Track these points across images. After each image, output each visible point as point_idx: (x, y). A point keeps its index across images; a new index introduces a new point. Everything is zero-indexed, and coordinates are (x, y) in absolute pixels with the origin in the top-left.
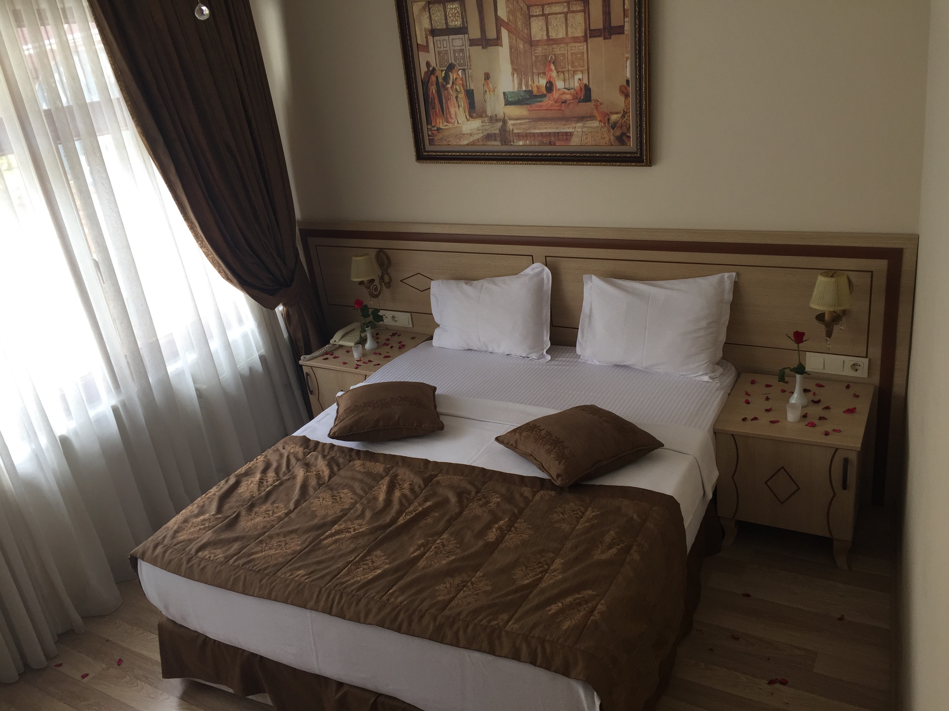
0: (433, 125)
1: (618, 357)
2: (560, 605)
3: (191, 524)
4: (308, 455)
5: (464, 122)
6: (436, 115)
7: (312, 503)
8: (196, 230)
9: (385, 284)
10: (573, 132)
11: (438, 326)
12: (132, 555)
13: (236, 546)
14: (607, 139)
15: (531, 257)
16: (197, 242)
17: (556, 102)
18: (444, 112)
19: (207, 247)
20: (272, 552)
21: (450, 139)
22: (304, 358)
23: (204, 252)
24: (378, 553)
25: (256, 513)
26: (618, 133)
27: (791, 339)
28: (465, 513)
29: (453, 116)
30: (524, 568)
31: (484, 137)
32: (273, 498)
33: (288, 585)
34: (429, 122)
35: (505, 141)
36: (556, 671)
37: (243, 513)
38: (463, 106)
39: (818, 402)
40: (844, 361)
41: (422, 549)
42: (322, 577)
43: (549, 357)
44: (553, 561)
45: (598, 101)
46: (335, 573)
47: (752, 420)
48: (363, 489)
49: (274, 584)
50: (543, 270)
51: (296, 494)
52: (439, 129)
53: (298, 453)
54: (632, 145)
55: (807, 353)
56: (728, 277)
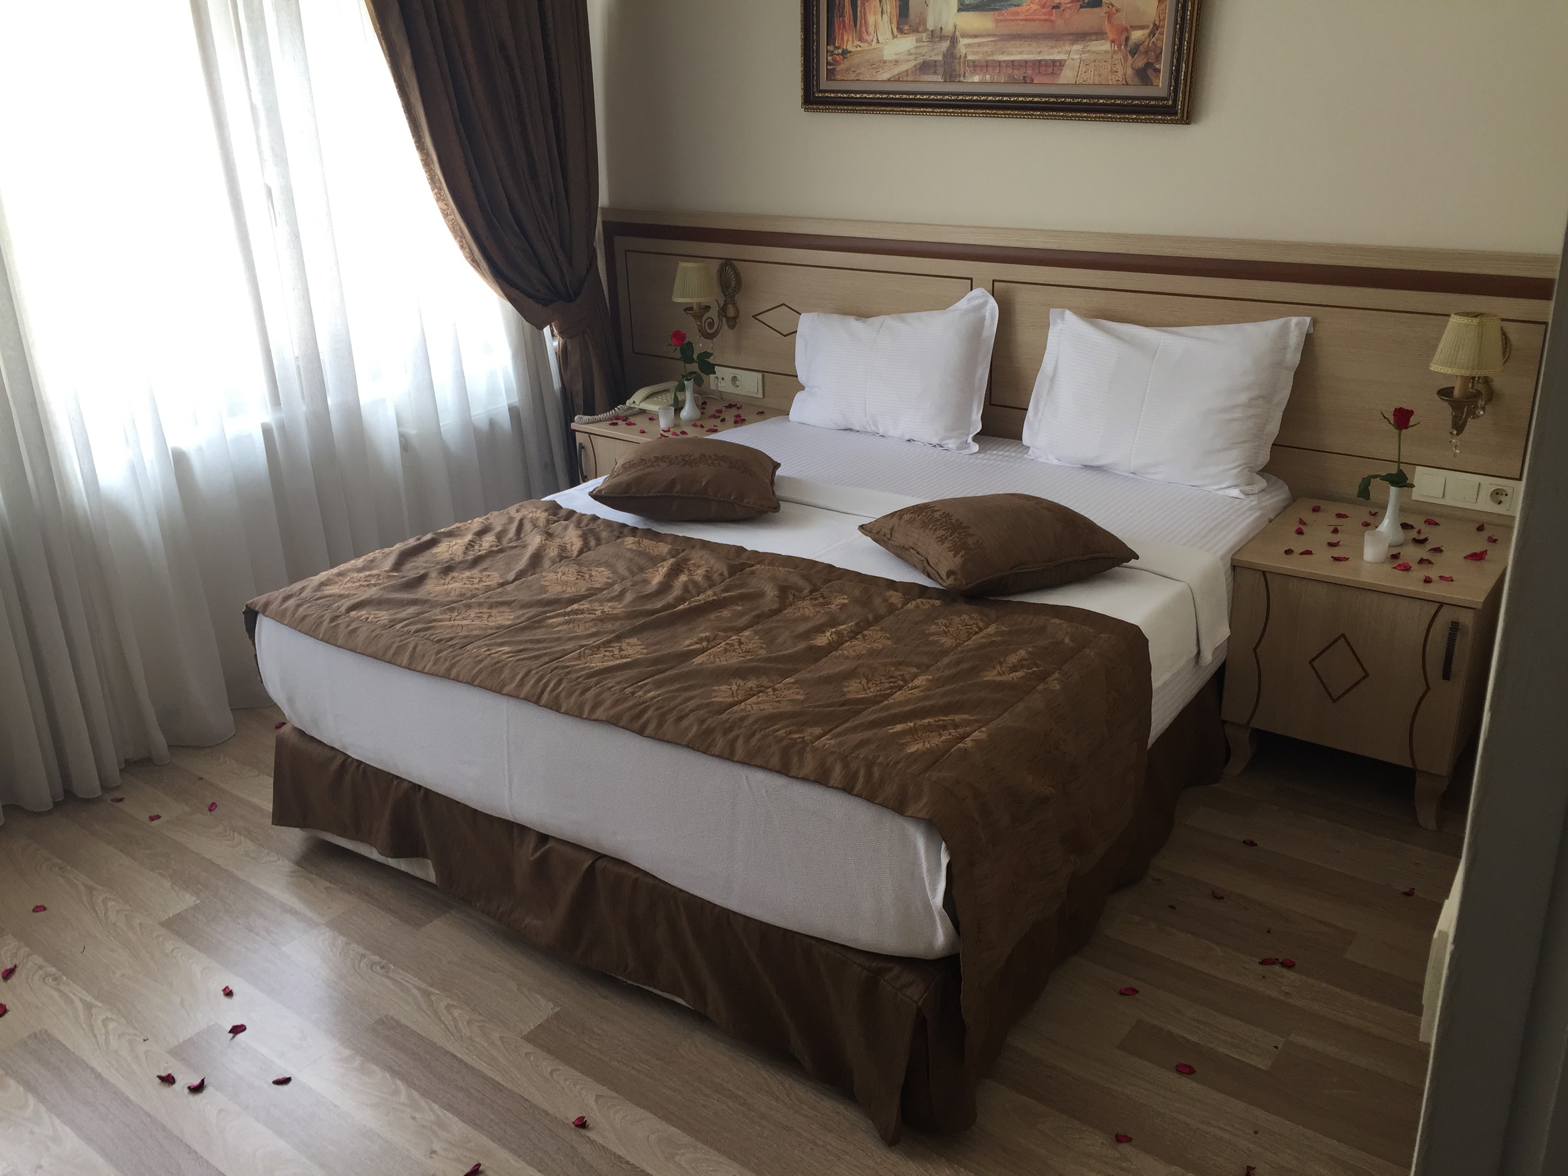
0: (837, 45)
1: (1089, 452)
2: (912, 724)
3: (348, 578)
4: (554, 523)
5: (887, 40)
6: (844, 26)
7: (544, 577)
8: (433, 168)
9: (728, 319)
10: (1065, 61)
11: (802, 388)
12: (249, 606)
13: (412, 610)
14: (1120, 74)
15: (970, 281)
16: (433, 190)
17: (1043, 7)
18: (857, 22)
19: (448, 201)
20: (464, 622)
21: (861, 71)
22: (580, 418)
23: (441, 209)
24: (634, 640)
25: (453, 578)
26: (1140, 63)
27: (1389, 421)
28: (786, 611)
29: (871, 29)
30: (864, 681)
31: (918, 67)
32: (485, 565)
33: (480, 661)
34: (830, 40)
35: (951, 76)
36: (883, 805)
37: (433, 574)
38: (889, 11)
39: (1422, 542)
40: (1480, 484)
41: (705, 644)
42: (536, 657)
43: (976, 447)
44: (915, 676)
45: (1113, 6)
46: (558, 655)
47: (1301, 554)
48: (629, 569)
49: (457, 659)
50: (985, 304)
51: (523, 562)
52: (845, 53)
53: (537, 519)
54: (1160, 86)
55: (1417, 467)
56: (1297, 324)
